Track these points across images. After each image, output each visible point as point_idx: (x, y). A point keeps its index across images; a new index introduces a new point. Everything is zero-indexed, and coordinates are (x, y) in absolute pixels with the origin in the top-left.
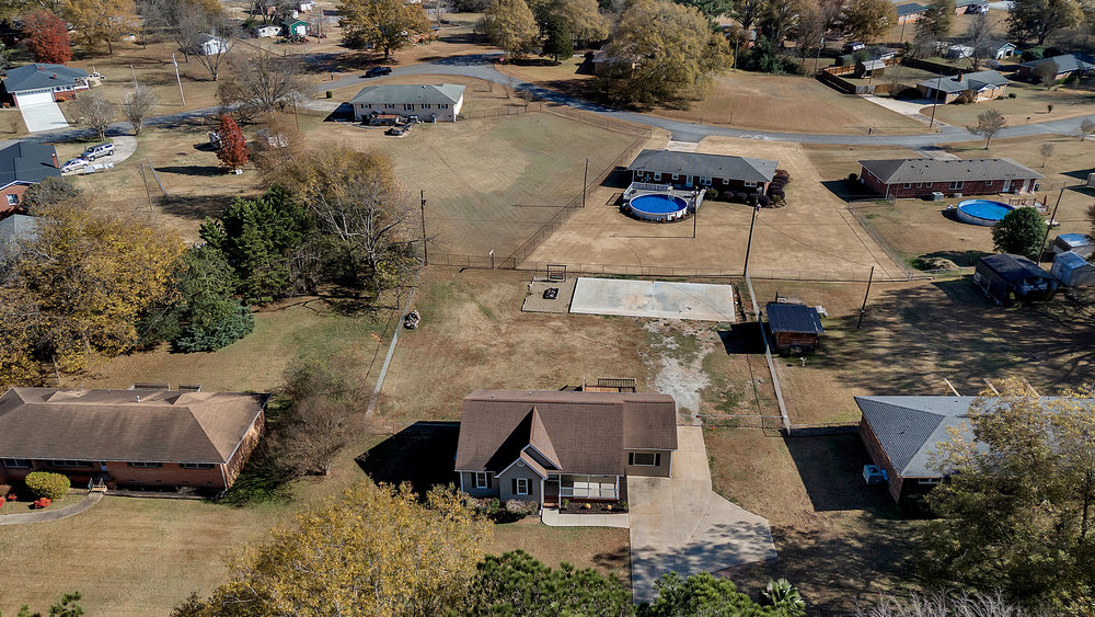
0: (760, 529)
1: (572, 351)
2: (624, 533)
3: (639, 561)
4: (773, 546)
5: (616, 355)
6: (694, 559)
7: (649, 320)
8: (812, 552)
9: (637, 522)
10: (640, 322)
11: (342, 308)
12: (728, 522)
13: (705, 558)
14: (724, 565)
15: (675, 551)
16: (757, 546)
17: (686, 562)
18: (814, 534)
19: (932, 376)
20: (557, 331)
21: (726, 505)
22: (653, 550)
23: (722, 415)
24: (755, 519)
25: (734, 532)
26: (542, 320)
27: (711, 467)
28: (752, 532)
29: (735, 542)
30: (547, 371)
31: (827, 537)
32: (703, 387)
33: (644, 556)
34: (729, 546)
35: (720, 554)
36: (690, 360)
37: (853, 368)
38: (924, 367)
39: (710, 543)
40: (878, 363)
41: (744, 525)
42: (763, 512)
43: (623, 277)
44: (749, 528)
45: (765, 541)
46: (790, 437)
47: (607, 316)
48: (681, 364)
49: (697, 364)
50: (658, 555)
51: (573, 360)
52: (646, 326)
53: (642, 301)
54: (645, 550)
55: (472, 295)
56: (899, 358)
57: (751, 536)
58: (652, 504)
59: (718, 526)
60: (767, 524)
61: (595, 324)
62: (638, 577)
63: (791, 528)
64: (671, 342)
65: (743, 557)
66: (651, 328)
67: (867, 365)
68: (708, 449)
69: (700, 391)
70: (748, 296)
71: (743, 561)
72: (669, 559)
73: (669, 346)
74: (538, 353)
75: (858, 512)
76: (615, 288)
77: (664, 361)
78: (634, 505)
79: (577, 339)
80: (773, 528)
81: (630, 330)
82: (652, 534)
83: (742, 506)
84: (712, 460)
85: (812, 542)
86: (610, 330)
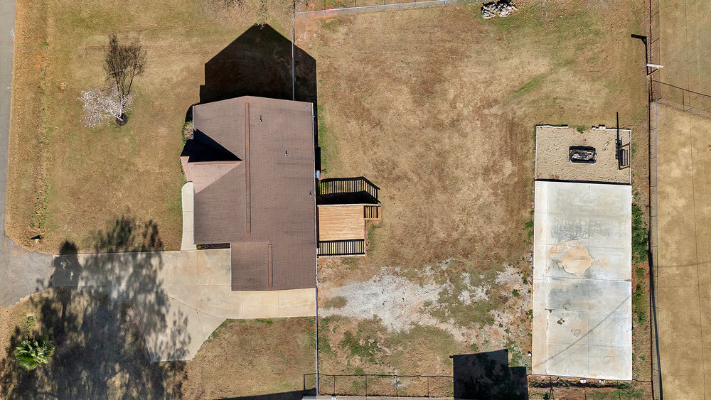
0: (183, 352)
2: (176, 245)
3: (149, 257)
4: (164, 359)
6: (152, 298)
8: (159, 390)
9: (188, 257)
10: (520, 262)
12: (189, 327)
13: (152, 306)
14: (145, 320)
15: (160, 284)
16: (163, 348)
17: (150, 291)
18: (179, 395)
20: (490, 170)
21: (209, 329)
22: (161, 268)
25: (179, 332)
27: (259, 321)
28: (178, 346)
29: (168, 331)
33: (155, 261)
34: (165, 326)
35: (157, 319)
39: (168, 311)
41: (187, 340)
42: (201, 357)
44: (183, 343)
45: (169, 354)
49: (429, 321)
50: (155, 271)
52: (511, 270)
54: (161, 262)
57: (175, 344)
58: (209, 269)
59: (186, 319)
60: (189, 359)
61: (510, 211)
62: (134, 257)
63: (186, 377)
65: (153, 335)
66: (507, 276)
71: (149, 334)
72: (152, 279)
76: (604, 233)
78: (205, 254)
80: (184, 363)
81: (500, 252)
82: (175, 268)
83: (209, 341)
85: (170, 391)
86: (498, 228)
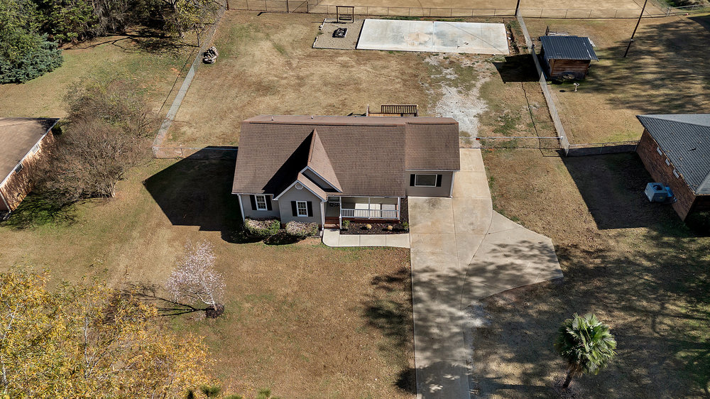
0: (544, 248)
1: (357, 83)
2: (405, 253)
3: (420, 283)
4: (558, 266)
5: (399, 85)
6: (476, 280)
7: (429, 54)
8: (599, 272)
9: (418, 242)
10: (421, 56)
11: (148, 46)
12: (511, 241)
13: (488, 279)
14: (509, 287)
15: (456, 272)
16: (542, 266)
17: (469, 284)
18: (599, 253)
19: (701, 97)
20: (344, 65)
21: (508, 224)
22: (433, 271)
23: (500, 137)
24: (538, 238)
25: (516, 251)
26: (332, 55)
27: (491, 186)
28: (536, 252)
29: (519, 262)
30: (333, 101)
31: (614, 255)
32: (481, 112)
33: (425, 277)
34: (513, 266)
35: (504, 275)
36: (469, 88)
37: (623, 92)
38: (693, 90)
39: (492, 264)
40: (648, 87)
41: (527, 245)
42: (546, 231)
43: (406, 18)
44: (532, 248)
45: (549, 261)
46: (568, 157)
47: (391, 52)
48: (460, 92)
49: (475, 92)
50: (439, 276)
51: (359, 90)
52: (427, 60)
53: (422, 39)
54: (425, 271)
55: (268, 34)
56: (667, 82)
57: (535, 256)
58: (433, 223)
59: (500, 246)
60: (550, 242)
61: (380, 58)
62: (419, 300)
63: (576, 246)
64: (450, 73)
65: (528, 277)
66: (432, 61)
67: (637, 89)
68: (488, 170)
69: (479, 116)
70: (520, 33)
71: (528, 282)
72: (449, 280)
73: (448, 77)
74: (326, 85)
75: (642, 231)
76: (399, 28)
77: (444, 90)
78: (414, 225)
79: (363, 72)
80: (557, 247)
81: (412, 64)
82: (433, 254)
83: (523, 224)
84: (492, 181)
85: (598, 261)
86: (394, 64)
